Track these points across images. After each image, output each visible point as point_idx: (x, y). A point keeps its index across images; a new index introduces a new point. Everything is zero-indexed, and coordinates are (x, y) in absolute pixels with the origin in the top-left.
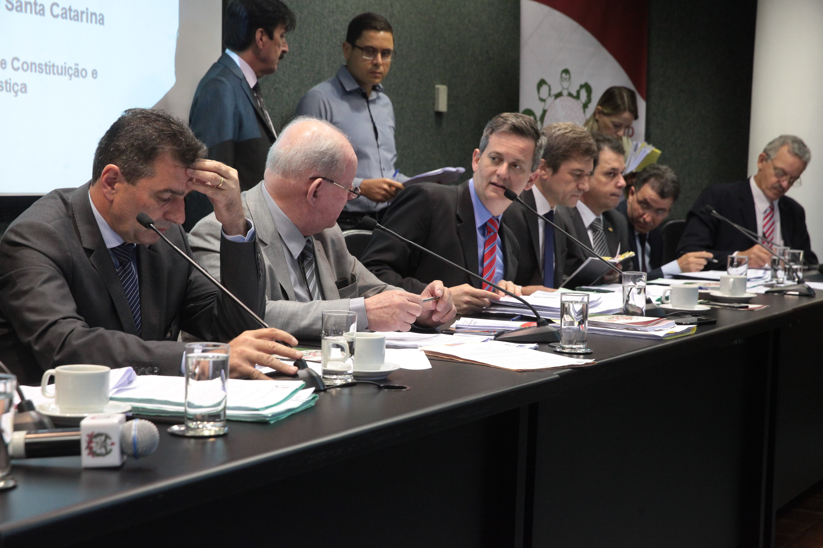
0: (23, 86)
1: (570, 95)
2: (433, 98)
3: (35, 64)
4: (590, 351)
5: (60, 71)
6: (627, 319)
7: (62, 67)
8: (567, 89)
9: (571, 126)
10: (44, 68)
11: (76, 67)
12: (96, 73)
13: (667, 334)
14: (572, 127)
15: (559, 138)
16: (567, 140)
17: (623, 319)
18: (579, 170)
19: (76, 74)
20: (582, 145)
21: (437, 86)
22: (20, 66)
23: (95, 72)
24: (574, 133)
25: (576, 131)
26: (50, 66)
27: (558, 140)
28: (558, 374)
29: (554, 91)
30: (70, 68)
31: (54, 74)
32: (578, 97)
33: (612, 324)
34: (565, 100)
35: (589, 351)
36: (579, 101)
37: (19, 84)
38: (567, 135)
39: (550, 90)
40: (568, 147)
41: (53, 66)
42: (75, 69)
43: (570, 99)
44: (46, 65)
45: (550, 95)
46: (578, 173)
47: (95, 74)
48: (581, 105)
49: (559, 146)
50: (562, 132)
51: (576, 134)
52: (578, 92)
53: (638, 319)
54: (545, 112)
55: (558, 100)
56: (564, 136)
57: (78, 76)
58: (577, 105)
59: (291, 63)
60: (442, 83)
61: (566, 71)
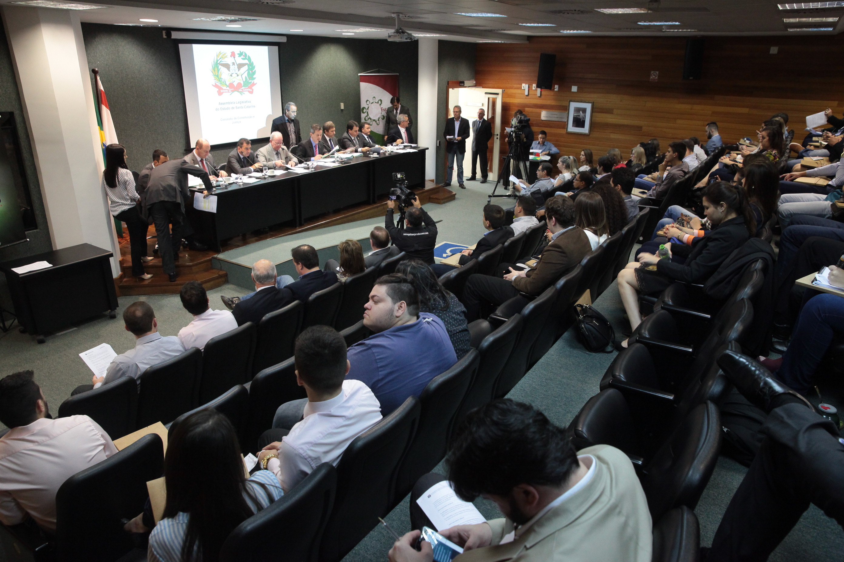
1: (376, 102)
2: (340, 106)
21: (341, 104)
29: (371, 102)
34: (374, 104)
43: (376, 104)
48: (379, 105)
52: (378, 102)
54: (368, 107)
55: (372, 104)
61: (374, 97)
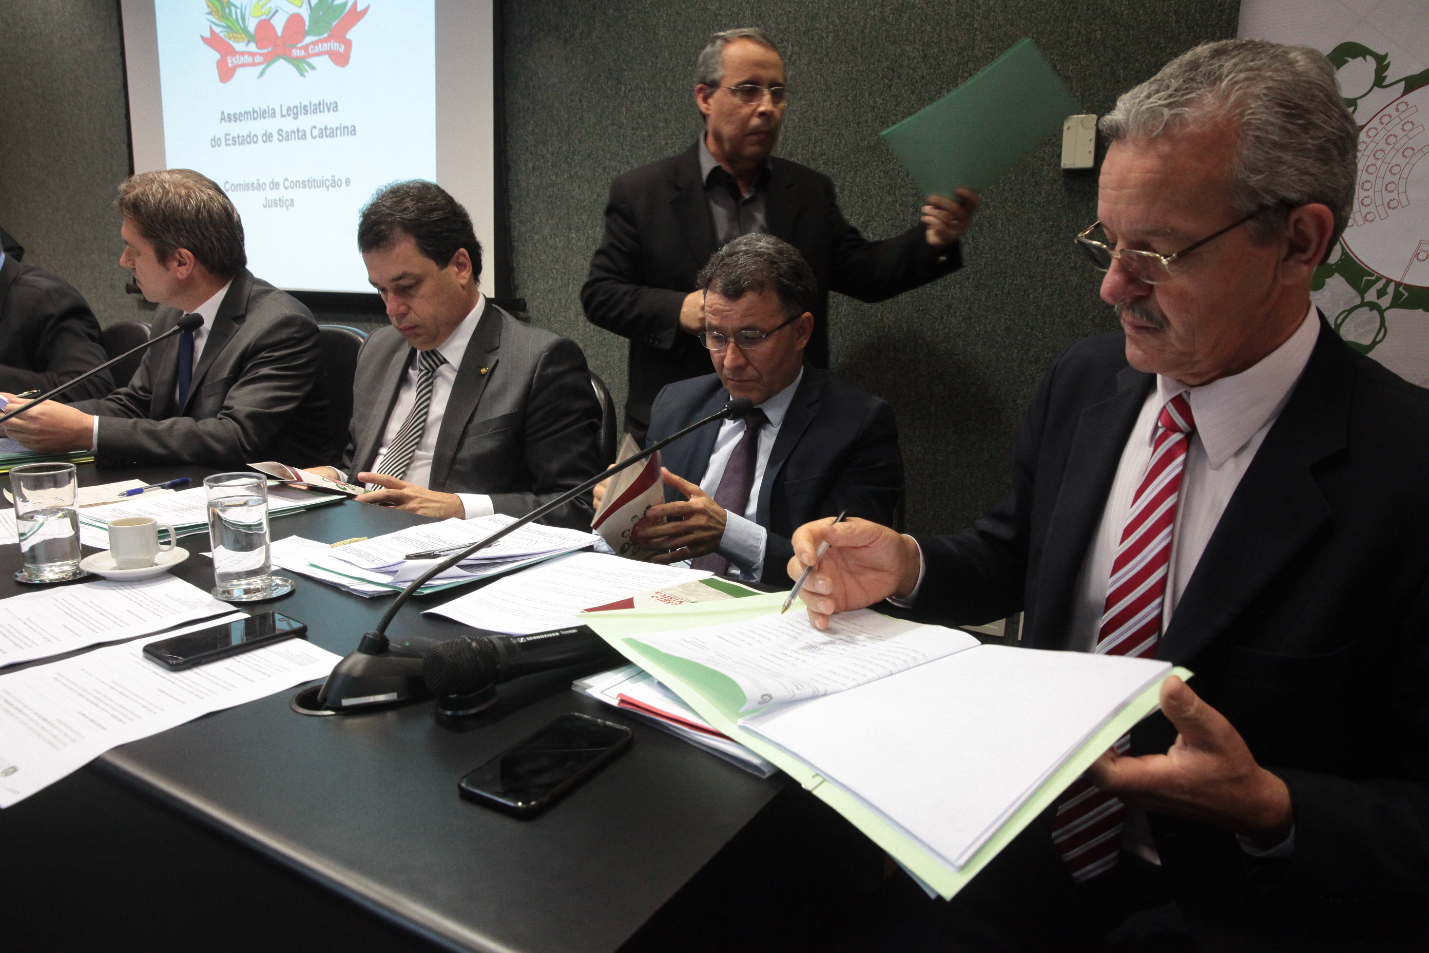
0: (292, 201)
3: (299, 182)
5: (319, 185)
7: (321, 181)
10: (306, 183)
19: (333, 185)
22: (289, 185)
23: (348, 181)
26: (311, 181)
30: (327, 180)
31: (314, 187)
37: (289, 200)
41: (314, 180)
42: (332, 180)
44: (308, 181)
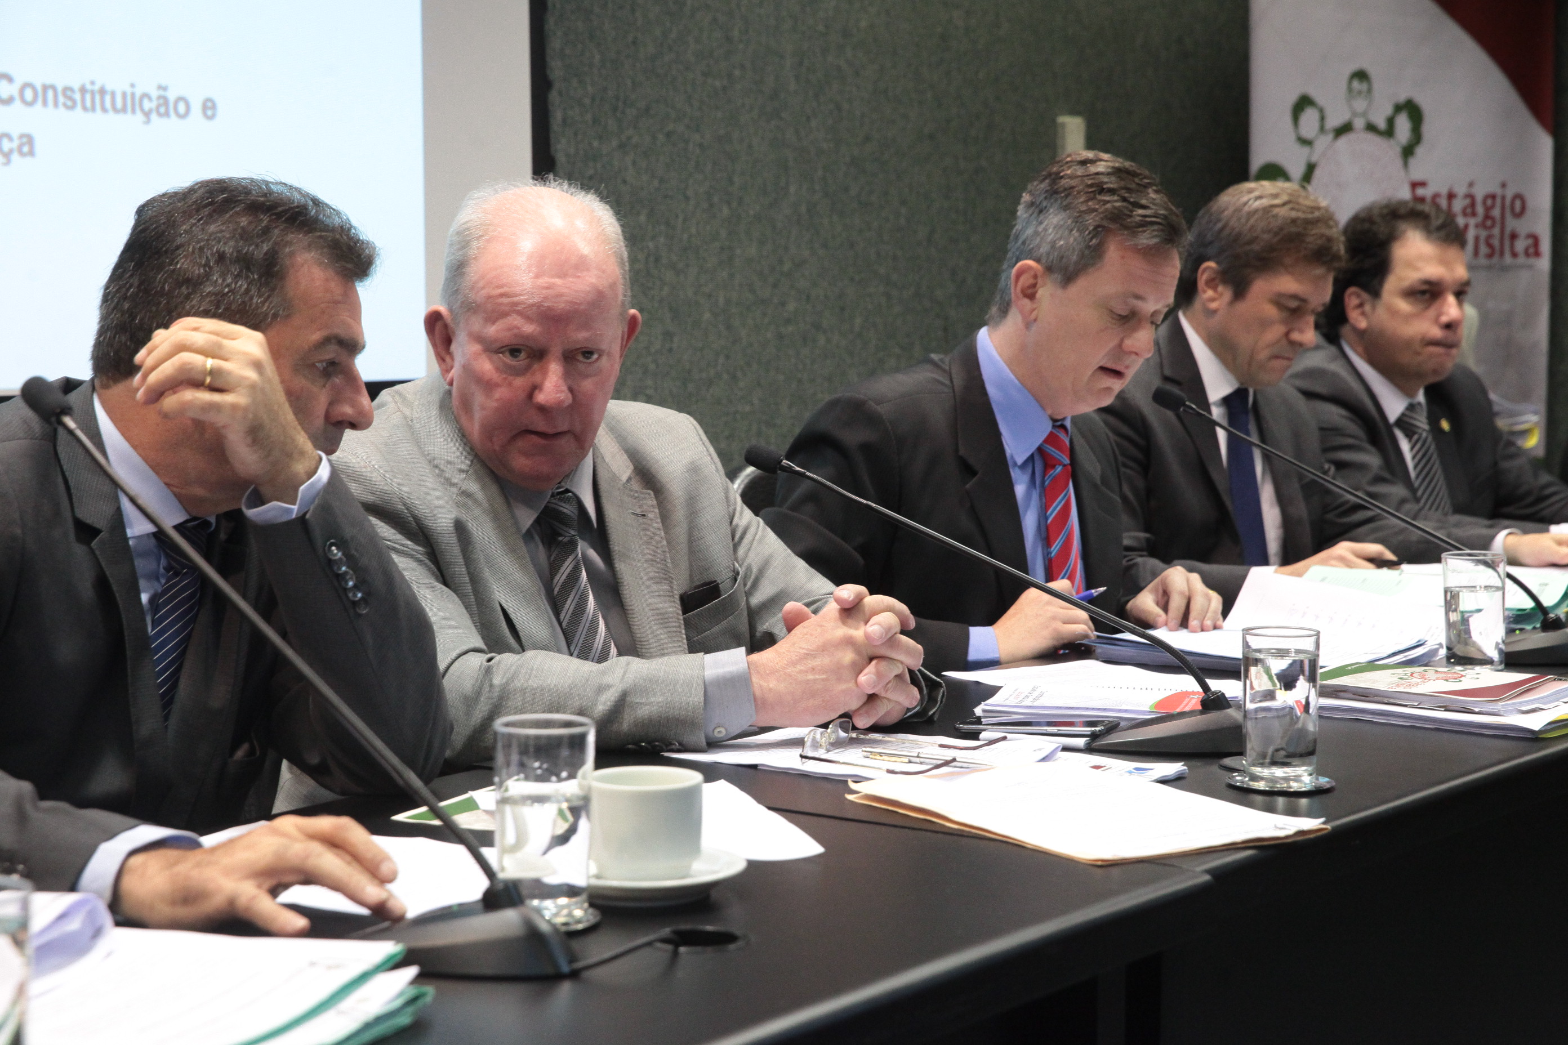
0: (24, 140)
1: (1371, 128)
2: (1051, 145)
3: (54, 88)
4: (1328, 782)
5: (119, 104)
6: (1447, 680)
7: (124, 95)
8: (1364, 114)
9: (1289, 191)
10: (77, 96)
11: (162, 93)
12: (214, 107)
13: (1550, 724)
14: (1291, 195)
15: (1256, 216)
16: (1275, 224)
17: (1438, 679)
18: (1295, 297)
19: (162, 110)
20: (1309, 239)
21: (1063, 119)
22: (16, 95)
23: (209, 104)
24: (1292, 209)
25: (1298, 203)
26: (93, 93)
27: (1252, 221)
28: (1208, 871)
29: (1334, 121)
30: (146, 96)
31: (104, 110)
32: (1389, 132)
33: (1407, 695)
34: (1359, 141)
35: (1324, 781)
36: (1392, 142)
37: (15, 135)
38: (1276, 210)
39: (1322, 119)
40: (1275, 240)
41: (102, 91)
42: (159, 97)
43: (1371, 137)
44: (83, 90)
45: (1322, 129)
46: (1294, 304)
47: (210, 108)
48: (1398, 150)
49: (1255, 235)
50: (1265, 202)
51: (1298, 210)
52: (1391, 122)
53: (1478, 678)
54: (1311, 167)
55: (1343, 140)
56: (1268, 212)
57: (167, 114)
58: (1389, 151)
59: (705, 75)
60: (1073, 112)
61: (1361, 75)
